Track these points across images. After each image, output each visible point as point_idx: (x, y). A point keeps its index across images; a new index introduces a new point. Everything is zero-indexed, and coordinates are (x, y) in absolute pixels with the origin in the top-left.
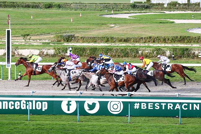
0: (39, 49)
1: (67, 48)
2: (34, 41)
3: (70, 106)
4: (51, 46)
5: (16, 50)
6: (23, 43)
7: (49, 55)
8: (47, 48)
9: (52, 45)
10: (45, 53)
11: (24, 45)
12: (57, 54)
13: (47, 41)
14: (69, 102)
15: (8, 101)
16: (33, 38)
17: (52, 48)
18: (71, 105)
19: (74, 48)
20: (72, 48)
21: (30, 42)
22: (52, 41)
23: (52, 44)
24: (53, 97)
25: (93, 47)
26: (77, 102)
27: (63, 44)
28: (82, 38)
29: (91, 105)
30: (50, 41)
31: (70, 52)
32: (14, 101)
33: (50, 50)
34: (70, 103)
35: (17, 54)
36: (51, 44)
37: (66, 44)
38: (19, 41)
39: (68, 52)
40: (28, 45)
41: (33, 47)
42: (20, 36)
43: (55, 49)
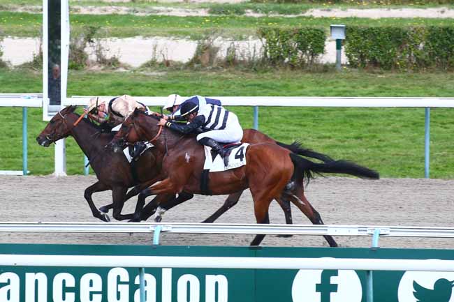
0: (194, 38)
1: (323, 32)
3: (332, 294)
4: (252, 21)
5: (90, 41)
6: (123, 10)
7: (242, 63)
8: (233, 29)
9: (256, 15)
10: (222, 54)
11: (128, 19)
14: (327, 274)
15: (51, 272)
17: (254, 29)
18: (334, 288)
19: (358, 29)
20: (346, 29)
23: (256, 11)
26: (363, 274)
27: (306, 14)
29: (432, 288)
31: (338, 47)
32: (78, 272)
33: (246, 39)
34: (333, 280)
36: (250, 13)
37: (317, 13)
39: (330, 46)
41: (171, 29)
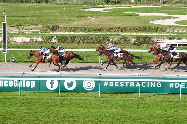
0: (29, 37)
1: (52, 37)
2: (26, 30)
3: (53, 84)
5: (11, 38)
6: (17, 32)
7: (38, 42)
8: (37, 36)
10: (34, 40)
11: (18, 34)
12: (44, 41)
13: (37, 30)
14: (52, 81)
15: (4, 81)
16: (25, 27)
17: (40, 36)
18: (53, 83)
19: (58, 36)
20: (56, 36)
21: (23, 31)
22: (40, 31)
24: (39, 77)
25: (73, 36)
26: (59, 81)
27: (49, 33)
28: (65, 28)
29: (70, 83)
30: (39, 30)
31: (55, 39)
32: (9, 81)
33: (39, 38)
34: (53, 82)
35: (12, 41)
36: (40, 33)
37: (51, 33)
38: (14, 30)
39: (53, 39)
40: (21, 34)
41: (26, 36)
42: (15, 26)
43: (42, 37)
